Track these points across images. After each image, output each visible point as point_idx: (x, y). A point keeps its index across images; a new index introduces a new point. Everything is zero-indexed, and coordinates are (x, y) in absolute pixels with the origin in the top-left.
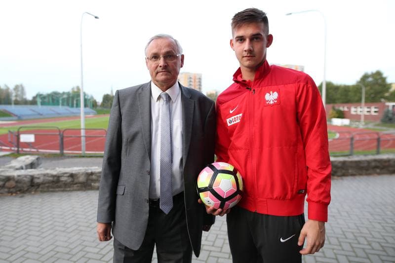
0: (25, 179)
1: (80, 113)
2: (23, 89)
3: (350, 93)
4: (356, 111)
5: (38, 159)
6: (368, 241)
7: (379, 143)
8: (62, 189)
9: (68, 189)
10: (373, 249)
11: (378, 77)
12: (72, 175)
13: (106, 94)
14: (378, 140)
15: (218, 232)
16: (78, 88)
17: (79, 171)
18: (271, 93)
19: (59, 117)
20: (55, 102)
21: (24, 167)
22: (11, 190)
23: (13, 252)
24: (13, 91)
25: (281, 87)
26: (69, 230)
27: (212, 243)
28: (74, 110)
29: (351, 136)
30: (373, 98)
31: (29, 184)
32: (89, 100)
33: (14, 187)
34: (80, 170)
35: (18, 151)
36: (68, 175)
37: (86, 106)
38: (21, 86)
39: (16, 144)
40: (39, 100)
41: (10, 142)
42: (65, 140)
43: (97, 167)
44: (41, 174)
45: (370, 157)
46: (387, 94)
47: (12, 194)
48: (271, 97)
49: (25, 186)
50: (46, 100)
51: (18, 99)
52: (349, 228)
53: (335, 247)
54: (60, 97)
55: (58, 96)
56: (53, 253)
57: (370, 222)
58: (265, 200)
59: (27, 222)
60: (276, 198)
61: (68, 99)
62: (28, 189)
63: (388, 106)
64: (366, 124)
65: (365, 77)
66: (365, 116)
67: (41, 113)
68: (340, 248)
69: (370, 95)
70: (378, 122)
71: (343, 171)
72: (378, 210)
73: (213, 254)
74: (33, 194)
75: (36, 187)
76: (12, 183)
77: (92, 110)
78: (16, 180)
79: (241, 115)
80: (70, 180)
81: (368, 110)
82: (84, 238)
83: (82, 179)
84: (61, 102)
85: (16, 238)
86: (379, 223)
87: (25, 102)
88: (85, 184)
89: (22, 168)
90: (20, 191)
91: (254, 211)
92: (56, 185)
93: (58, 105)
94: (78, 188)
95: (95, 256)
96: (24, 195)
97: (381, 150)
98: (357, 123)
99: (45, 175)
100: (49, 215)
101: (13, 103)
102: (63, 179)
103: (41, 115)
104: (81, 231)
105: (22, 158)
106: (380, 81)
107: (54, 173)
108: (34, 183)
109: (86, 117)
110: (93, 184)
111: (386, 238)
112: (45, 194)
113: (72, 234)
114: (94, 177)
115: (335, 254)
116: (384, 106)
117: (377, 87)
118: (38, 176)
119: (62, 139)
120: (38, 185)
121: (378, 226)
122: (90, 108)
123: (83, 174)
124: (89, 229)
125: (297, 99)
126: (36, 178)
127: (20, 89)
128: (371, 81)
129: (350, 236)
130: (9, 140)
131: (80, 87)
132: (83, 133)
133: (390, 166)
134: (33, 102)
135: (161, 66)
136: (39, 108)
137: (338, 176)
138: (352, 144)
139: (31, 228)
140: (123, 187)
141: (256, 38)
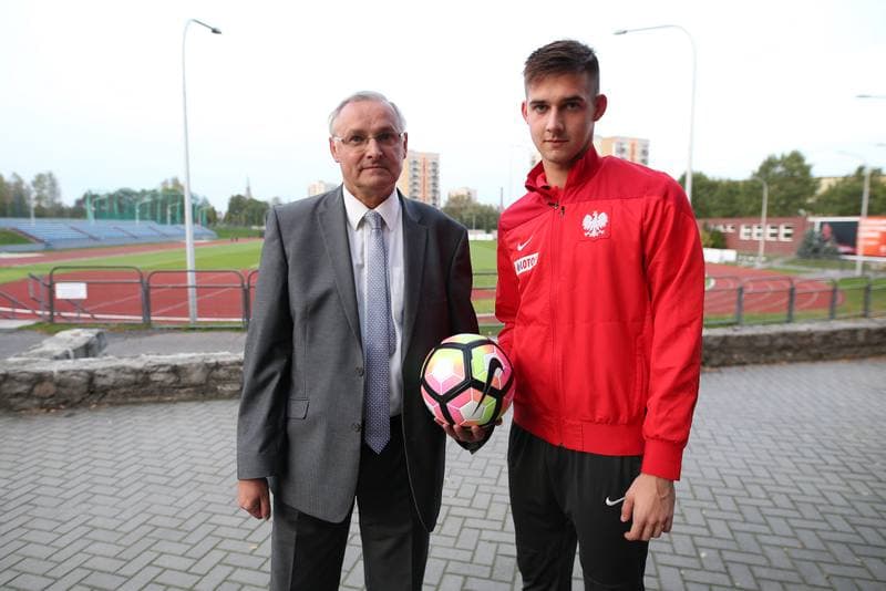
0: (75, 377)
1: (184, 235)
2: (53, 184)
3: (738, 197)
4: (750, 234)
5: (98, 335)
6: (767, 493)
7: (792, 298)
8: (156, 398)
9: (169, 398)
10: (776, 507)
11: (795, 165)
12: (175, 370)
13: (235, 194)
14: (791, 293)
15: (481, 481)
16: (176, 182)
17: (191, 361)
18: (595, 214)
19: (136, 244)
20: (126, 212)
21: (72, 354)
22: (47, 401)
23: (62, 529)
24: (32, 188)
25: (616, 203)
26: (176, 483)
27: (466, 503)
28: (168, 229)
29: (738, 285)
30: (784, 207)
31: (85, 389)
32: (200, 207)
33: (52, 396)
34: (192, 358)
35: (52, 319)
36: (167, 369)
37: (195, 221)
38: (50, 175)
39: (47, 303)
40: (89, 208)
41: (34, 299)
42: (152, 292)
43: (227, 353)
44: (111, 368)
45: (774, 329)
46: (810, 200)
47: (48, 411)
48: (595, 223)
49: (75, 392)
50: (106, 208)
51: (44, 204)
52: (732, 467)
53: (706, 504)
54: (136, 200)
55: (131, 199)
56: (146, 529)
57: (772, 455)
58: (579, 423)
59: (87, 468)
60: (600, 421)
61: (154, 203)
62: (83, 399)
63: (813, 224)
64: (769, 260)
65: (769, 164)
66: (767, 243)
67: (96, 235)
68: (714, 506)
69: (778, 201)
70: (793, 256)
71: (723, 356)
72: (786, 432)
73: (470, 522)
74: (95, 410)
75: (101, 395)
76: (49, 388)
77: (207, 231)
78: (57, 380)
79: (536, 256)
80: (171, 379)
81: (774, 231)
82: (208, 498)
83: (197, 377)
84: (138, 211)
85: (66, 500)
86: (789, 457)
87: (60, 212)
88: (203, 386)
89: (67, 356)
90: (65, 403)
91: (558, 444)
92: (142, 390)
93: (133, 218)
94: (190, 396)
95: (233, 533)
96: (77, 412)
97: (796, 313)
98: (751, 258)
99: (117, 370)
100: (132, 453)
101: (32, 212)
102: (155, 377)
103: (95, 239)
104: (202, 483)
105: (66, 334)
106: (797, 173)
107: (138, 365)
108: (94, 386)
109: (196, 245)
110: (219, 387)
111: (801, 485)
112: (121, 408)
113: (184, 489)
114: (222, 373)
115: (705, 518)
116: (805, 224)
117: (791, 185)
118: (103, 373)
119: (147, 294)
120: (105, 391)
121: (786, 462)
122: (202, 225)
123: (198, 366)
124: (219, 480)
125: (645, 229)
126: (100, 376)
127: (47, 183)
128: (780, 173)
129: (733, 482)
130: (32, 295)
131: (182, 181)
132: (191, 279)
133: (812, 345)
134: (78, 212)
135: (370, 157)
136: (91, 224)
137: (713, 366)
138: (739, 303)
139: (97, 480)
140: (304, 404)
141: (573, 105)
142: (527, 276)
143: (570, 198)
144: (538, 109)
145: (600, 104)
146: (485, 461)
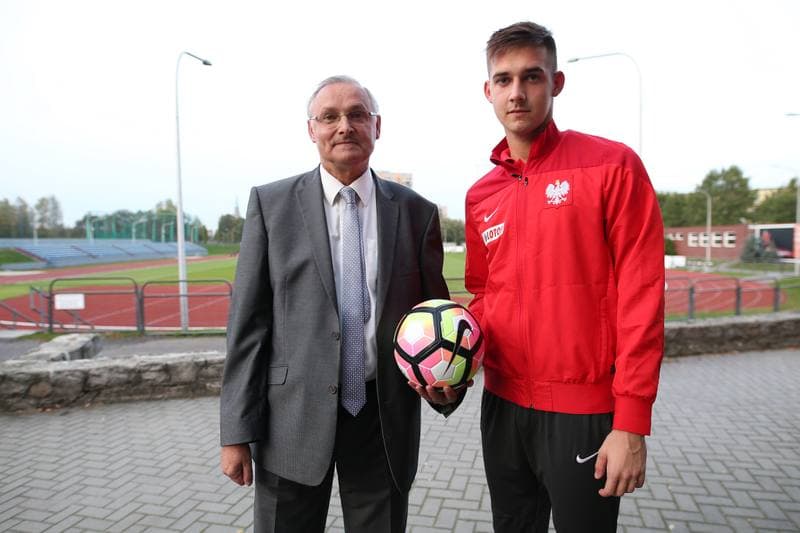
0: (70, 378)
1: (176, 252)
2: (56, 207)
3: (685, 209)
4: (697, 241)
5: (94, 340)
6: (728, 468)
7: (739, 297)
8: (148, 396)
9: (160, 396)
10: (737, 480)
11: (734, 178)
12: (166, 369)
13: (225, 214)
14: (738, 291)
15: (458, 464)
16: (169, 203)
17: (182, 360)
18: (558, 183)
19: (134, 261)
20: (123, 231)
21: (68, 356)
22: (43, 401)
23: (54, 519)
24: (36, 211)
25: (577, 172)
26: (165, 473)
27: (445, 485)
28: (163, 246)
29: (689, 286)
30: (727, 217)
31: (79, 388)
32: (192, 226)
33: (48, 396)
34: (183, 357)
35: (51, 329)
36: (158, 368)
37: (187, 238)
38: (53, 199)
39: (45, 314)
40: (89, 229)
41: (35, 310)
42: (146, 305)
43: (216, 352)
44: (105, 368)
45: (726, 320)
46: (750, 210)
47: (44, 410)
48: (557, 192)
49: (70, 391)
50: (104, 228)
51: (46, 226)
52: (694, 446)
53: (671, 480)
54: (132, 221)
55: (128, 220)
56: (136, 517)
57: (730, 434)
58: (547, 384)
59: (80, 461)
60: (568, 381)
61: (149, 224)
62: (78, 398)
63: (753, 231)
64: (715, 264)
65: (711, 178)
66: (713, 249)
67: (94, 254)
68: (679, 482)
69: (722, 209)
70: (737, 260)
71: (679, 347)
72: (741, 413)
73: (447, 503)
74: (91, 408)
75: (94, 394)
76: (44, 388)
77: (196, 247)
78: (52, 381)
79: (502, 226)
80: (163, 377)
81: (719, 238)
82: (196, 486)
83: (187, 375)
84: (134, 230)
85: (58, 492)
86: (746, 436)
87: (62, 233)
88: (192, 384)
89: (64, 358)
90: (60, 402)
91: (528, 406)
92: (134, 388)
93: (130, 237)
94: (180, 393)
95: (221, 519)
96: (73, 410)
97: (743, 309)
98: (699, 263)
99: (111, 370)
100: (124, 446)
101: (35, 233)
102: (146, 376)
103: (94, 257)
104: (190, 473)
105: (63, 339)
106: (737, 186)
107: (131, 365)
108: (89, 386)
109: (187, 261)
110: (208, 385)
111: (760, 461)
112: (113, 406)
113: (173, 480)
114: (211, 371)
115: (672, 493)
116: (747, 231)
117: (732, 197)
118: (97, 373)
119: (141, 302)
120: (98, 390)
121: (744, 441)
122: (194, 242)
123: (188, 364)
124: (206, 470)
125: (605, 195)
126: (94, 375)
127: (50, 206)
128: (721, 187)
129: (695, 460)
130: (32, 306)
131: (175, 202)
132: (183, 289)
133: (761, 335)
134: (78, 232)
135: (341, 133)
136: (90, 243)
137: (670, 356)
138: (692, 301)
139: (89, 472)
140: (284, 370)
141: (533, 77)
142: (495, 245)
143: (534, 169)
144: (500, 83)
145: (559, 80)
146: (461, 446)
